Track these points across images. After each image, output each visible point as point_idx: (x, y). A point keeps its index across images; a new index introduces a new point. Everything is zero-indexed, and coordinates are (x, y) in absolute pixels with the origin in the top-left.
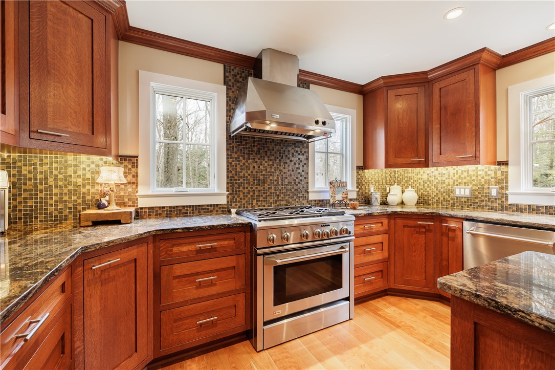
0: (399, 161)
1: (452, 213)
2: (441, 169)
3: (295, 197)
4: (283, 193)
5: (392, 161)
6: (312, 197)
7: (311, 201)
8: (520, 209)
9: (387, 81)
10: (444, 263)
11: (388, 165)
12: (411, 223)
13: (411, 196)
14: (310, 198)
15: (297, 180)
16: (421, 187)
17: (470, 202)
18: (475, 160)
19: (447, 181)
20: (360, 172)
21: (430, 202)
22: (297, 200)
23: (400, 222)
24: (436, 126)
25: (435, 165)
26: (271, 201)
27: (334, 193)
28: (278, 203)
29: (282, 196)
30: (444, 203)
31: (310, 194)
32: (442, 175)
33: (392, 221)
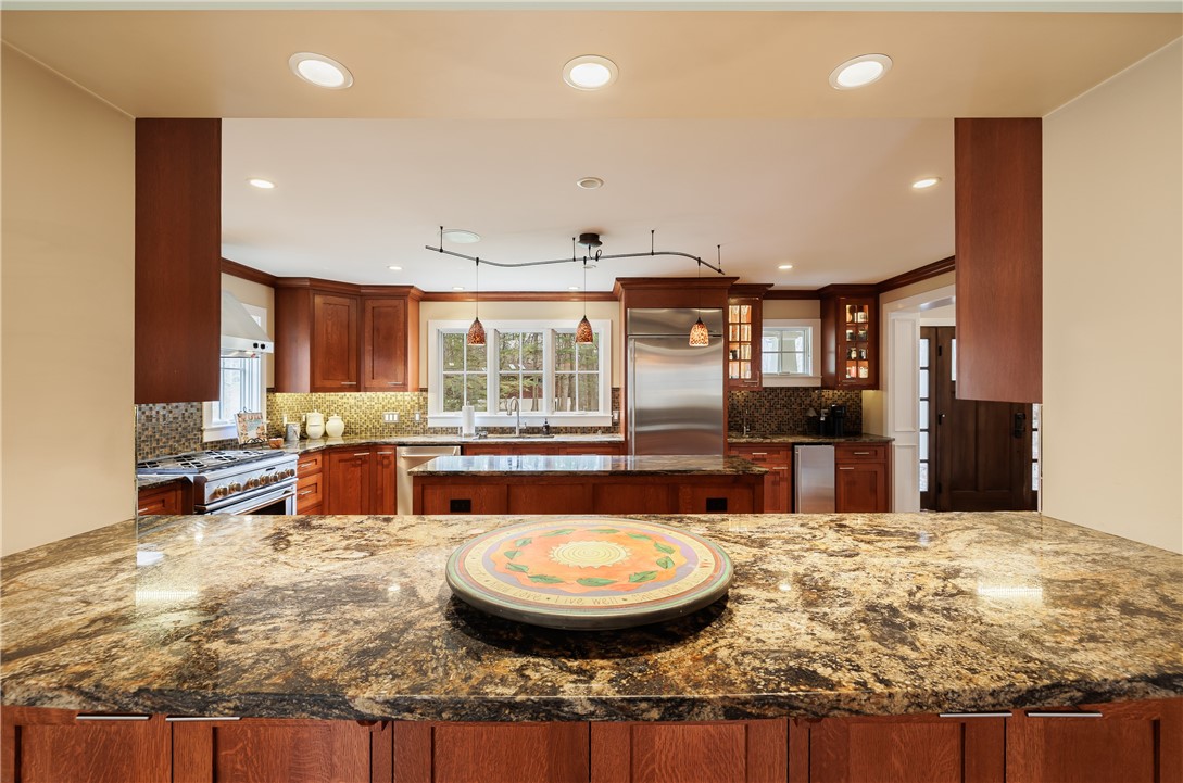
0: (328, 384)
1: (387, 440)
2: (381, 395)
3: (183, 440)
4: (164, 435)
5: (318, 384)
6: (208, 437)
7: (206, 443)
8: (435, 431)
9: (314, 283)
10: (379, 492)
11: (314, 389)
12: (346, 456)
13: (336, 425)
14: (205, 440)
15: (186, 414)
16: (347, 413)
17: (398, 428)
18: (404, 387)
19: (376, 406)
20: (271, 396)
21: (358, 431)
22: (186, 444)
23: (335, 457)
24: (368, 348)
25: (366, 390)
26: (147, 449)
27: (245, 428)
28: (157, 452)
29: (164, 440)
30: (373, 431)
31: (205, 434)
32: (371, 399)
33: (327, 457)
